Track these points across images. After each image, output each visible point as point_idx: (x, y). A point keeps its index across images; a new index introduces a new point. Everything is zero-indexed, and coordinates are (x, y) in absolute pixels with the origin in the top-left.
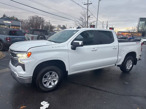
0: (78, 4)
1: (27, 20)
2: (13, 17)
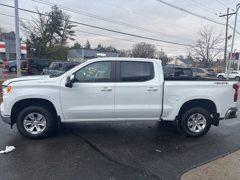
0: (204, 18)
1: (130, 51)
2: (111, 47)
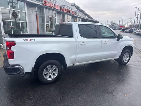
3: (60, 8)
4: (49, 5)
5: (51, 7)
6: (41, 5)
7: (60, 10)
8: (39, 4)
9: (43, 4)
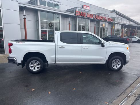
3: (93, 17)
4: (81, 15)
5: (84, 16)
6: (74, 15)
7: (94, 18)
8: (71, 14)
9: (75, 14)
